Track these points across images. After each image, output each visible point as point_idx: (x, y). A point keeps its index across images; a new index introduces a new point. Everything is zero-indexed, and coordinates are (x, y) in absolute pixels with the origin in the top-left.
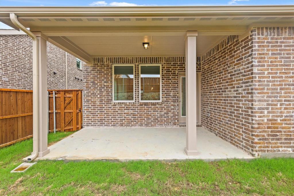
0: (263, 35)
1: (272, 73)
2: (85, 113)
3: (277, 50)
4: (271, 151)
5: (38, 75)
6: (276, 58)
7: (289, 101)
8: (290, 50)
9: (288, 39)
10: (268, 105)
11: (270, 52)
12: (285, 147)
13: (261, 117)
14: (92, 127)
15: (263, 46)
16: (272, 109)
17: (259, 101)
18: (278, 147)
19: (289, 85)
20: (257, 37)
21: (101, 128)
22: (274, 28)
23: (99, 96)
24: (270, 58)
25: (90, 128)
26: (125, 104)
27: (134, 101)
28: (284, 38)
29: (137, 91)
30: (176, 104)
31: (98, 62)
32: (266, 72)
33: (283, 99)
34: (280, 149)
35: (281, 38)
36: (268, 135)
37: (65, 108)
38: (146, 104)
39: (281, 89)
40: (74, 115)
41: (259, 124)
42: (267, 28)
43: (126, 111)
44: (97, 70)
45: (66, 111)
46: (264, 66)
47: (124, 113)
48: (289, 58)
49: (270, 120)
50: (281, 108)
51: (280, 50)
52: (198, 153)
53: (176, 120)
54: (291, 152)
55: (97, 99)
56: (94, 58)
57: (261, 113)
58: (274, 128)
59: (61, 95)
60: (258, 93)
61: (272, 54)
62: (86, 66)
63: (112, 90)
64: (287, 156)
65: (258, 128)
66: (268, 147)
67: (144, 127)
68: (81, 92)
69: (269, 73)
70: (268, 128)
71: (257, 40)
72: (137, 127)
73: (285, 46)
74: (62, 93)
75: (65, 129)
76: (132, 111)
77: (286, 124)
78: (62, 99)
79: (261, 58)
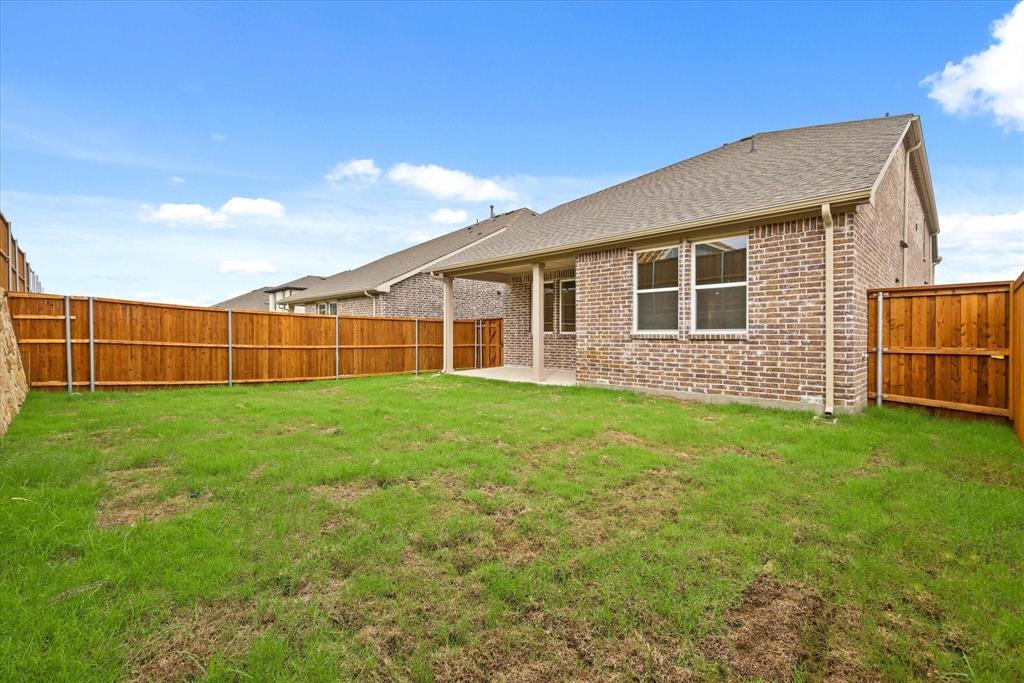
0: (583, 261)
1: (591, 300)
2: (505, 348)
3: (595, 276)
4: (590, 381)
6: (595, 284)
7: (606, 329)
8: (607, 274)
9: (605, 262)
10: (588, 333)
11: (590, 279)
12: (603, 378)
13: (582, 345)
15: (584, 273)
16: (591, 337)
17: (581, 328)
18: (596, 377)
19: (606, 312)
20: (579, 263)
22: (593, 255)
23: (517, 326)
24: (590, 284)
27: (552, 333)
28: (602, 262)
29: (556, 318)
31: (517, 282)
32: (587, 299)
33: (601, 327)
34: (598, 380)
35: (599, 263)
36: (588, 364)
37: (490, 341)
38: (565, 337)
40: (497, 350)
41: (580, 352)
42: (586, 254)
44: (516, 293)
45: (491, 345)
46: (584, 293)
48: (607, 283)
49: (590, 349)
50: (599, 337)
51: (598, 275)
54: (608, 384)
55: (515, 329)
56: (513, 278)
57: (582, 341)
58: (593, 357)
59: (486, 325)
62: (506, 288)
64: (604, 387)
66: (587, 376)
68: (503, 321)
69: (589, 300)
70: (588, 356)
71: (579, 267)
73: (603, 271)
74: (488, 322)
77: (604, 353)
78: (488, 329)
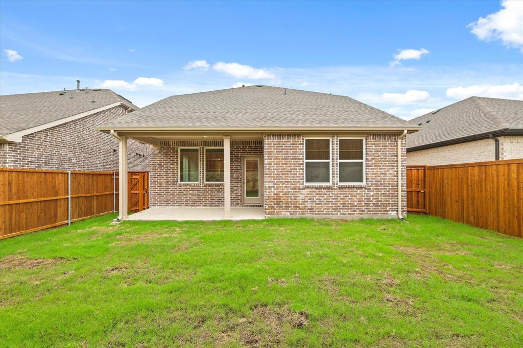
0: (270, 139)
1: (276, 164)
2: (152, 194)
3: (280, 149)
4: (276, 214)
5: (123, 165)
6: (279, 154)
7: (287, 182)
8: (288, 149)
9: (287, 142)
10: (274, 184)
11: (275, 151)
12: (285, 212)
13: (269, 192)
14: (158, 207)
15: (271, 147)
16: (277, 187)
17: (269, 182)
18: (281, 212)
19: (288, 172)
20: (267, 140)
21: (167, 208)
22: (278, 135)
23: (165, 178)
24: (275, 154)
25: (156, 208)
26: (190, 185)
27: (199, 182)
28: (284, 142)
29: (201, 172)
30: (239, 185)
31: (165, 145)
32: (273, 163)
33: (284, 181)
34: (282, 213)
35: (282, 142)
36: (274, 204)
37: (132, 189)
38: (210, 185)
39: (282, 174)
40: (141, 196)
41: (268, 197)
42: (273, 135)
43: (191, 192)
44: (164, 153)
45: (132, 192)
46: (271, 159)
47: (190, 194)
48: (288, 154)
49: (276, 194)
50: (282, 187)
51: (282, 149)
52: (231, 217)
53: (239, 201)
54: (289, 215)
55: (163, 180)
56: (161, 142)
57: (270, 189)
58: (278, 199)
60: (268, 177)
61: (277, 152)
62: (153, 149)
63: (178, 172)
64: (286, 217)
65: (268, 199)
66: (274, 212)
67: (208, 207)
68: (148, 174)
69: (275, 164)
70: (274, 199)
71: (267, 143)
72: (202, 207)
74: (129, 175)
75: (132, 209)
76: (197, 192)
77: (286, 197)
79: (270, 154)
